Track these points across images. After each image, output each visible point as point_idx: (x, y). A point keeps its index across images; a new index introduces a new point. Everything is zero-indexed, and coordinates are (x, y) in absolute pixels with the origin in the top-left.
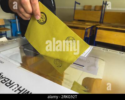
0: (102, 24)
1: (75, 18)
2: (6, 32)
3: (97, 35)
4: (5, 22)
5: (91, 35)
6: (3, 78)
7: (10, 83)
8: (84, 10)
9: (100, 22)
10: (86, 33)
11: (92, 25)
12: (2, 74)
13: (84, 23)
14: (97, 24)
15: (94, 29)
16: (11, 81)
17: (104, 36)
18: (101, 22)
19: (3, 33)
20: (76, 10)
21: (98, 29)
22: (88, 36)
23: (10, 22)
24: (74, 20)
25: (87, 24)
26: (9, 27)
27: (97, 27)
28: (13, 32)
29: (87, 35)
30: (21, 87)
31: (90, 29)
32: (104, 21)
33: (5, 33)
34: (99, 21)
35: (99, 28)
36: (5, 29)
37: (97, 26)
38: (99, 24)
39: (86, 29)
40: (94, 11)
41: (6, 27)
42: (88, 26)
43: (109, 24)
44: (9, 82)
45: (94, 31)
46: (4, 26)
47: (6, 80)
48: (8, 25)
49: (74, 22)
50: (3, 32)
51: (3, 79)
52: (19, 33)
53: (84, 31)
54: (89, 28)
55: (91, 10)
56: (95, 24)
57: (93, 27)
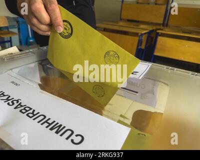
0: (166, 27)
1: (123, 17)
2: (11, 38)
3: (158, 46)
4: (9, 22)
5: (147, 46)
6: (22, 106)
7: (33, 113)
8: (138, 3)
9: (163, 25)
10: (140, 42)
11: (150, 28)
12: (20, 101)
13: (138, 26)
14: (158, 27)
15: (153, 35)
16: (34, 111)
17: (168, 46)
18: (165, 24)
19: (6, 40)
20: (124, 2)
21: (160, 36)
22: (143, 47)
23: (17, 22)
24: (121, 19)
25: (142, 26)
26: (16, 30)
27: (158, 33)
28: (22, 38)
29: (141, 46)
30: (49, 119)
31: (147, 35)
32: (170, 23)
33: (9, 39)
34: (162, 22)
35: (162, 33)
36: (9, 33)
37: (158, 31)
38: (161, 27)
39: (140, 34)
40: (155, 6)
41: (10, 30)
42: (144, 29)
43: (178, 28)
44: (31, 111)
45: (152, 38)
46: (7, 28)
47: (27, 109)
48: (13, 27)
49: (121, 23)
50: (7, 38)
51: (23, 108)
52: (31, 41)
53: (137, 39)
54: (145, 33)
55: (149, 4)
56: (154, 28)
57: (151, 31)
